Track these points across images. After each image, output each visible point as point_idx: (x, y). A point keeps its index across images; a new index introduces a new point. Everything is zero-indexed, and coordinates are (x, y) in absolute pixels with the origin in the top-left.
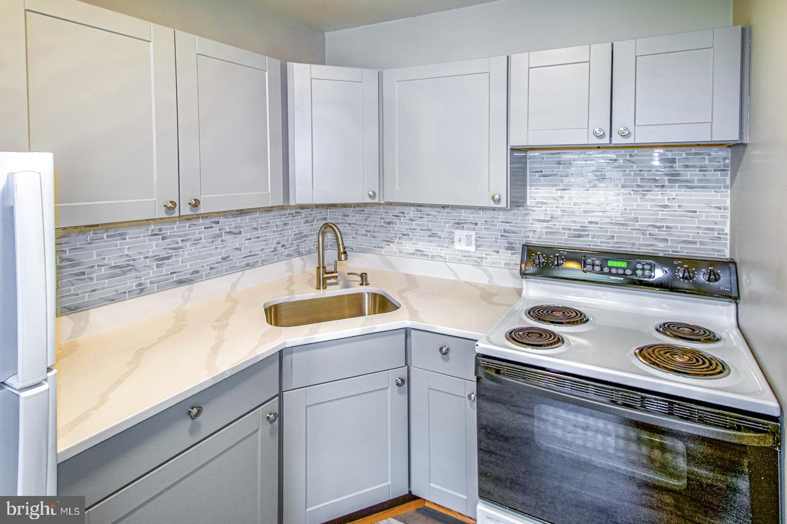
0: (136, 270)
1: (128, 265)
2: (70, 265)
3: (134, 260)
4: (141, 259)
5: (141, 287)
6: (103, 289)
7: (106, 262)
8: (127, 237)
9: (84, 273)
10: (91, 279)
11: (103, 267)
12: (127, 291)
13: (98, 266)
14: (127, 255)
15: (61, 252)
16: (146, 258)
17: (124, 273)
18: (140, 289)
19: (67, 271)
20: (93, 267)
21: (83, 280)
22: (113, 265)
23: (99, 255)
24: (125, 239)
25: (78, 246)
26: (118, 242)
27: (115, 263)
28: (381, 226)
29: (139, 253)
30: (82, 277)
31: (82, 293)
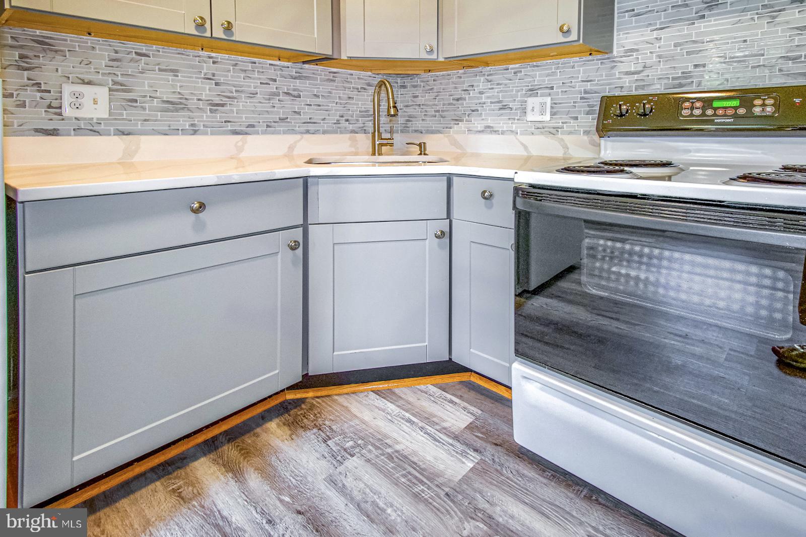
0: (189, 109)
1: (181, 103)
2: (122, 89)
3: (186, 99)
4: (193, 99)
5: (195, 128)
6: (156, 121)
7: (158, 94)
8: (180, 75)
9: (136, 101)
10: (144, 109)
11: (155, 99)
12: (180, 129)
13: (150, 97)
14: (179, 93)
15: (113, 75)
16: (199, 100)
17: (177, 110)
18: (193, 130)
19: (119, 95)
20: (145, 96)
21: (135, 107)
22: (165, 99)
23: (152, 87)
24: (177, 76)
25: (130, 73)
26: (170, 78)
27: (167, 97)
28: (449, 104)
29: (192, 93)
30: (135, 104)
31: (134, 120)
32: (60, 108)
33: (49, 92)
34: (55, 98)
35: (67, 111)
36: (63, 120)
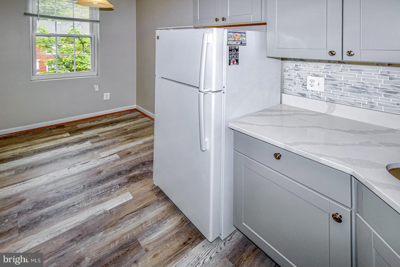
0: (368, 93)
1: (363, 89)
2: (331, 79)
3: (367, 87)
4: (372, 87)
5: (372, 105)
6: (347, 96)
7: (349, 83)
8: (363, 72)
9: (337, 85)
10: (341, 89)
11: (347, 85)
12: (362, 103)
13: (344, 84)
14: (362, 83)
15: (327, 72)
16: (376, 88)
17: (360, 92)
18: (371, 105)
19: (329, 82)
20: (342, 83)
21: (337, 88)
22: (353, 86)
23: (346, 79)
24: (361, 73)
25: (335, 72)
26: (357, 74)
27: (354, 85)
29: (371, 83)
30: (336, 87)
31: (336, 95)
32: (306, 86)
33: (303, 79)
34: (305, 81)
35: (309, 87)
36: (307, 90)
